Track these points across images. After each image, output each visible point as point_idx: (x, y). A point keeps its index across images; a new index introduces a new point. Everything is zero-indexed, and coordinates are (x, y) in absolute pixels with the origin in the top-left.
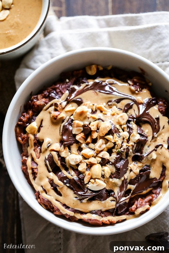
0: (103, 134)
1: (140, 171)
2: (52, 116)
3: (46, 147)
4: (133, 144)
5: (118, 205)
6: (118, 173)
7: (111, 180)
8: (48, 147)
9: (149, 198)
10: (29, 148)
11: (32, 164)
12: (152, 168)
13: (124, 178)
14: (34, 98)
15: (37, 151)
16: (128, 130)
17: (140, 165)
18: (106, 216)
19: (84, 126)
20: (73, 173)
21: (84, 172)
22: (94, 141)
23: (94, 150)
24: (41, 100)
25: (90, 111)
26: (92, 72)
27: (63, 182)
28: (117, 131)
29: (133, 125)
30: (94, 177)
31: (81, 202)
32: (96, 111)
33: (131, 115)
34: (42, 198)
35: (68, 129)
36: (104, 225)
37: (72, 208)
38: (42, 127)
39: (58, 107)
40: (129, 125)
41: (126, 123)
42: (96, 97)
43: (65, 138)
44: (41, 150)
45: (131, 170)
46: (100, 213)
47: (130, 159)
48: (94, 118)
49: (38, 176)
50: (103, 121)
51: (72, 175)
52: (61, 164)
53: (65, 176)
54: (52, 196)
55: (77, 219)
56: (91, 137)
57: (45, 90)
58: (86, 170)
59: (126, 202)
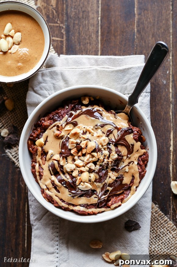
0: (90, 152)
1: (117, 178)
2: (55, 135)
3: (50, 157)
4: (112, 161)
5: (99, 201)
6: (99, 180)
7: (95, 183)
8: (51, 157)
9: (122, 197)
10: (37, 157)
11: (39, 168)
12: (125, 176)
14: (42, 119)
15: (43, 159)
16: (108, 150)
17: (116, 174)
18: (90, 208)
19: (77, 143)
22: (84, 155)
23: (84, 161)
24: (47, 121)
25: (82, 132)
26: (86, 102)
27: (61, 183)
28: (100, 150)
29: (112, 147)
30: (83, 181)
31: (74, 198)
32: (86, 132)
33: (111, 139)
34: (46, 194)
35: (65, 144)
36: (89, 214)
37: (67, 202)
38: (47, 141)
39: (59, 128)
40: (109, 146)
41: (107, 145)
42: (87, 121)
43: (63, 151)
44: (46, 159)
45: (110, 177)
46: (87, 206)
47: (109, 170)
48: (84, 138)
49: (43, 177)
50: (90, 141)
51: (67, 178)
52: (60, 170)
53: (63, 179)
54: (52, 193)
55: (70, 210)
56: (82, 152)
57: (50, 113)
58: (78, 175)
59: (105, 199)
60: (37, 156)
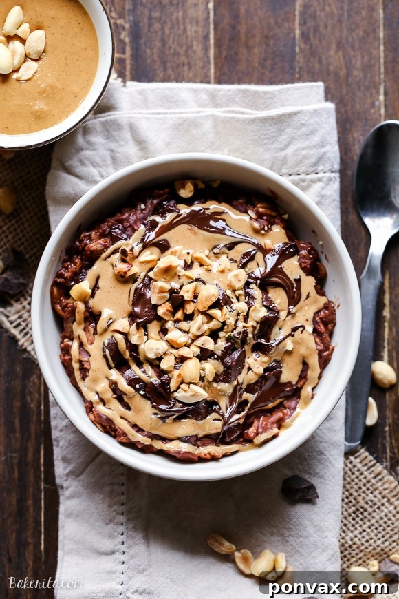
0: (205, 308)
1: (266, 370)
2: (116, 272)
3: (106, 326)
4: (255, 324)
5: (225, 428)
6: (226, 375)
7: (215, 385)
8: (109, 326)
9: (278, 415)
10: (75, 325)
11: (80, 353)
12: (285, 365)
13: (238, 383)
14: (85, 237)
15: (89, 332)
16: (247, 298)
17: (265, 359)
18: (204, 445)
19: (172, 291)
20: (150, 371)
22: (189, 317)
23: (188, 332)
24: (96, 240)
25: (182, 263)
26: (187, 192)
27: (135, 388)
28: (227, 301)
29: (256, 291)
30: (187, 380)
31: (164, 422)
32: (192, 263)
33: (253, 273)
34: (98, 414)
35: (143, 294)
36: (201, 460)
37: (148, 432)
38: (98, 288)
39: (126, 256)
40: (248, 290)
41: (244, 288)
42: (193, 238)
43: (137, 309)
44: (95, 329)
45: (249, 369)
46: (196, 440)
47: (248, 349)
48: (189, 278)
49: (91, 374)
50: (204, 283)
51: (149, 375)
52: (131, 355)
53: (137, 377)
54: (113, 411)
55: (155, 450)
56: (183, 310)
57: (103, 222)
58: (175, 368)
59: (239, 423)
60: (75, 323)
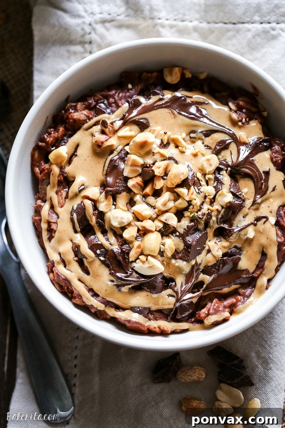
0: (173, 184)
1: (224, 255)
2: (94, 141)
3: (77, 190)
4: (220, 208)
5: (178, 304)
6: (187, 252)
7: (173, 261)
8: (80, 191)
9: (232, 300)
10: (49, 188)
11: (49, 214)
12: (244, 252)
13: (196, 263)
14: (71, 107)
15: (61, 195)
16: (216, 183)
17: (225, 244)
18: (156, 319)
19: (144, 166)
20: (113, 240)
21: (131, 242)
22: (157, 194)
23: (154, 207)
24: (81, 111)
25: (159, 142)
26: (173, 78)
27: (95, 253)
28: (197, 183)
29: (225, 178)
30: (146, 252)
31: (120, 290)
32: (168, 144)
33: (225, 160)
34: (57, 274)
35: (117, 166)
36: (150, 333)
37: (103, 298)
38: (76, 156)
39: (106, 127)
40: (218, 176)
41: (214, 173)
42: (172, 121)
43: (110, 180)
44: (67, 193)
45: (209, 251)
46: (146, 312)
47: (210, 232)
48: (162, 155)
49: (56, 235)
50: (176, 162)
51: (113, 245)
52: (97, 222)
53: (99, 243)
54: (73, 273)
55: (108, 317)
57: (90, 96)
58: (136, 238)
59: (192, 302)
60: (49, 186)
